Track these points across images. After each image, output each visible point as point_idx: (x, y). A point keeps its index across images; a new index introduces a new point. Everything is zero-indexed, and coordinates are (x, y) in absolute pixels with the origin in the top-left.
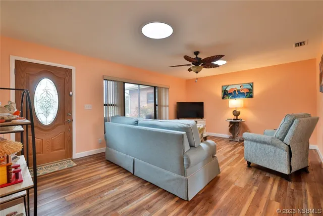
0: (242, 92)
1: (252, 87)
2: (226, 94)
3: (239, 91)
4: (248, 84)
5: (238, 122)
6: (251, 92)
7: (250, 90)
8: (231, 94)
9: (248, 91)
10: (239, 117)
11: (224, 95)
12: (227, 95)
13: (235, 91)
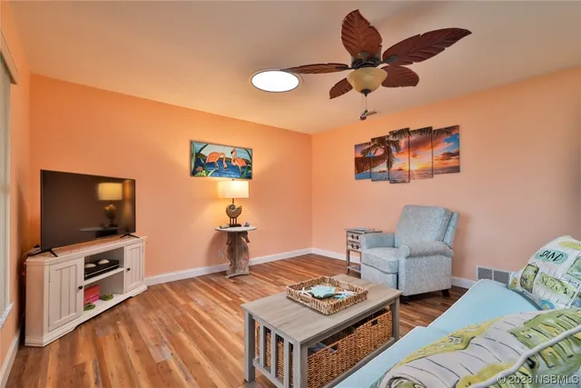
0: (234, 164)
1: (251, 157)
2: (200, 163)
3: (228, 160)
4: (246, 149)
5: (240, 233)
6: (250, 168)
7: (247, 162)
8: (212, 164)
9: (245, 164)
10: (240, 220)
11: (196, 167)
12: (202, 165)
13: (221, 160)
